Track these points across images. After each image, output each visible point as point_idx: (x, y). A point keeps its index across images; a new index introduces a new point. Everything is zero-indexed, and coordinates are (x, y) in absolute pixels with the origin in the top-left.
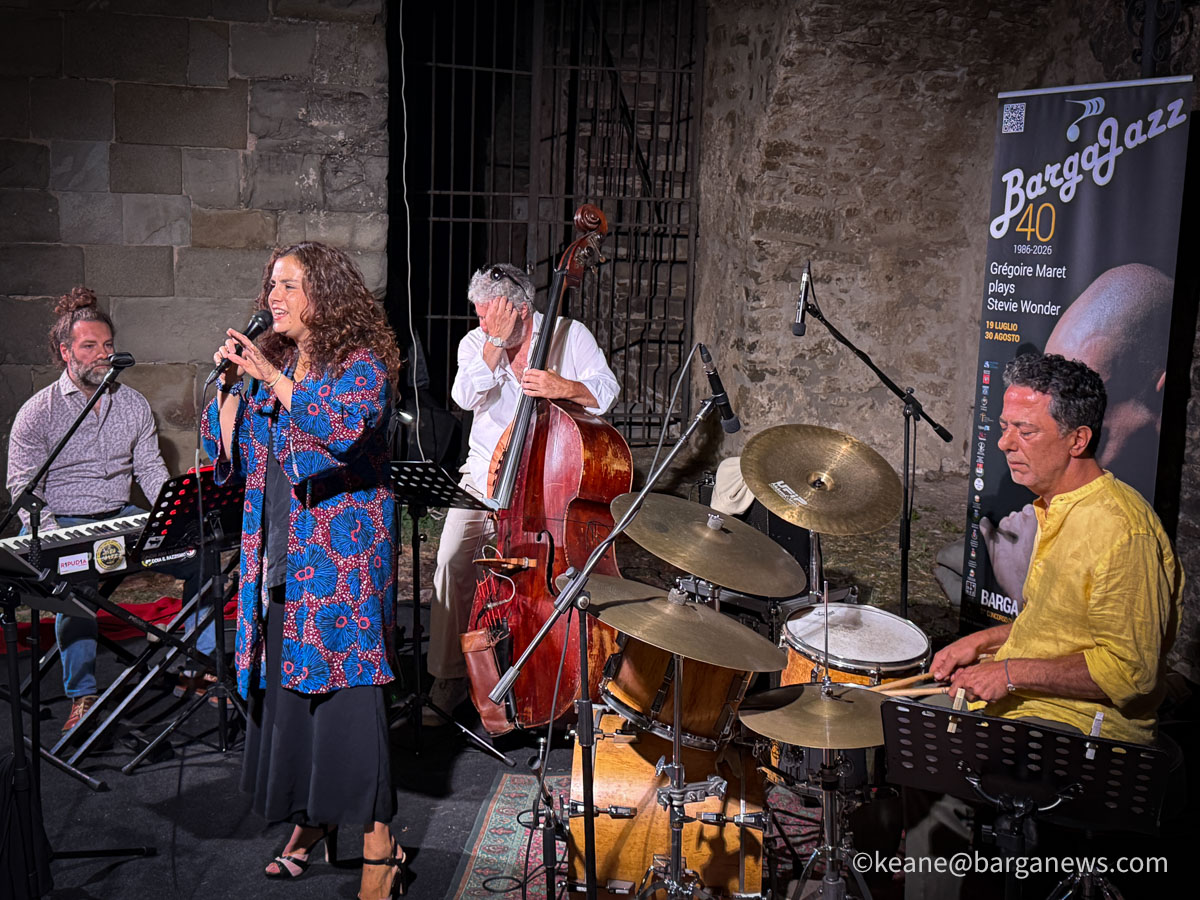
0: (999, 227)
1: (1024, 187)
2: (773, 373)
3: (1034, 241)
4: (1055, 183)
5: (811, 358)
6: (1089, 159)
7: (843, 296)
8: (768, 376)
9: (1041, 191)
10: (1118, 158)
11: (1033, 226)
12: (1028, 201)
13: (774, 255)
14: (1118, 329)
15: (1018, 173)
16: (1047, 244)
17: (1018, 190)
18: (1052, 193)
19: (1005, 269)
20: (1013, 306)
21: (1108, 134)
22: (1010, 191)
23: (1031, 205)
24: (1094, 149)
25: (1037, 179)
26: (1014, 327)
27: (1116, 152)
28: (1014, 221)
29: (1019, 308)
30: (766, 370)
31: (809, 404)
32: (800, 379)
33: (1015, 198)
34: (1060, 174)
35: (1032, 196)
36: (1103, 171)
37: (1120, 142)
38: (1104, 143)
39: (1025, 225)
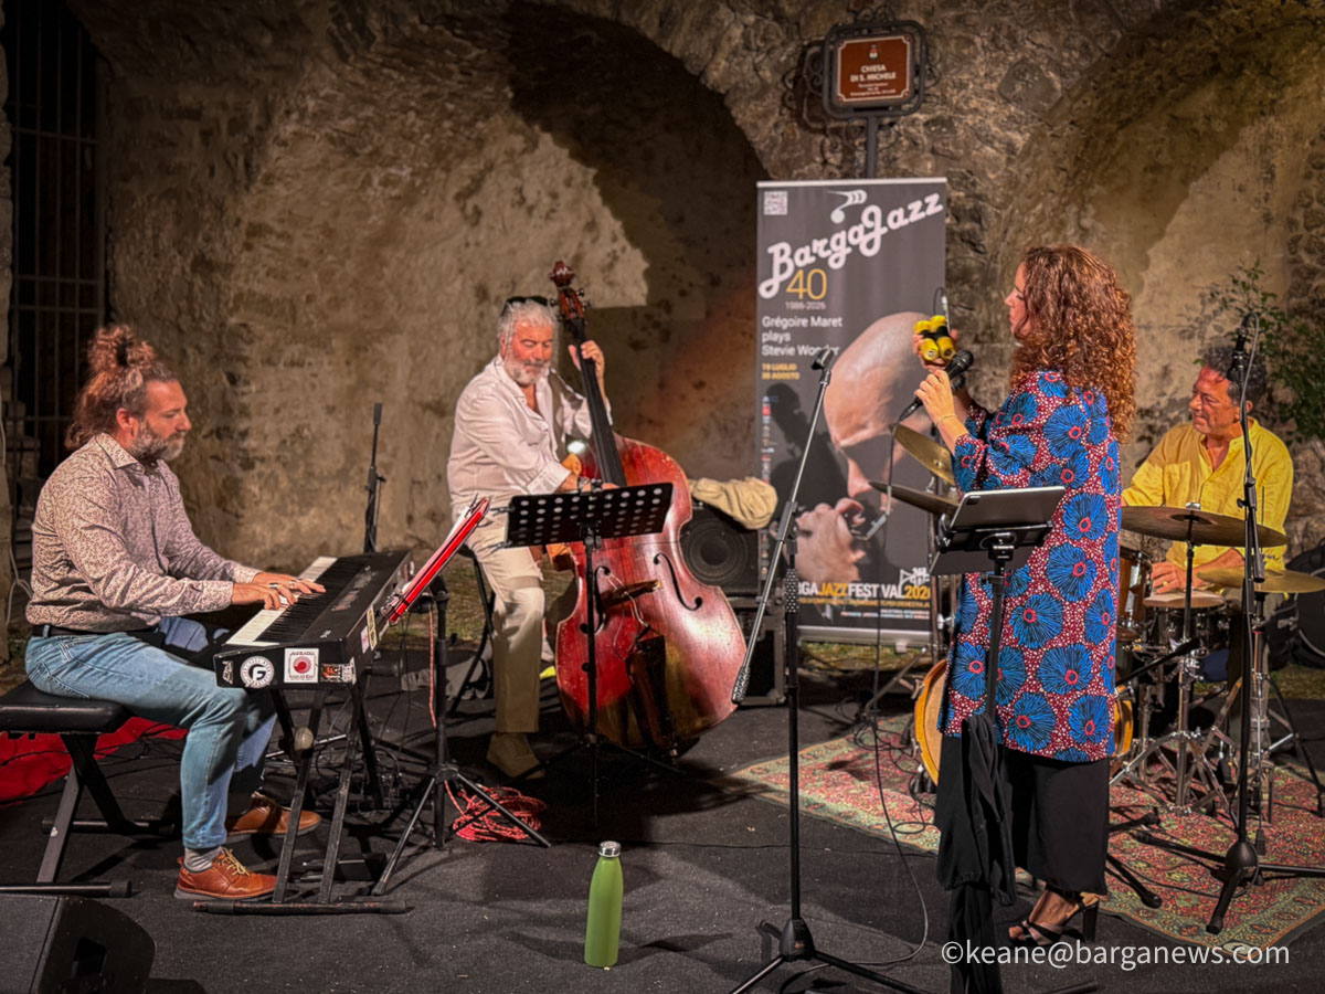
0: (769, 289)
1: (792, 256)
2: (262, 460)
3: (806, 298)
4: (823, 254)
5: (293, 443)
6: (856, 235)
7: (315, 380)
8: (258, 464)
9: (809, 260)
10: (883, 237)
11: (805, 286)
12: (797, 269)
13: (261, 339)
14: (896, 361)
15: (786, 247)
16: (821, 300)
17: (785, 258)
18: (821, 263)
19: (778, 322)
20: (791, 351)
21: (872, 217)
22: (777, 261)
23: (801, 273)
24: (860, 229)
25: (806, 250)
26: (793, 367)
27: (879, 231)
28: (784, 285)
29: (797, 351)
30: (257, 458)
31: (292, 490)
32: (284, 465)
33: (783, 267)
34: (827, 247)
35: (800, 264)
36: (870, 245)
37: (884, 223)
38: (869, 224)
39: (796, 286)
